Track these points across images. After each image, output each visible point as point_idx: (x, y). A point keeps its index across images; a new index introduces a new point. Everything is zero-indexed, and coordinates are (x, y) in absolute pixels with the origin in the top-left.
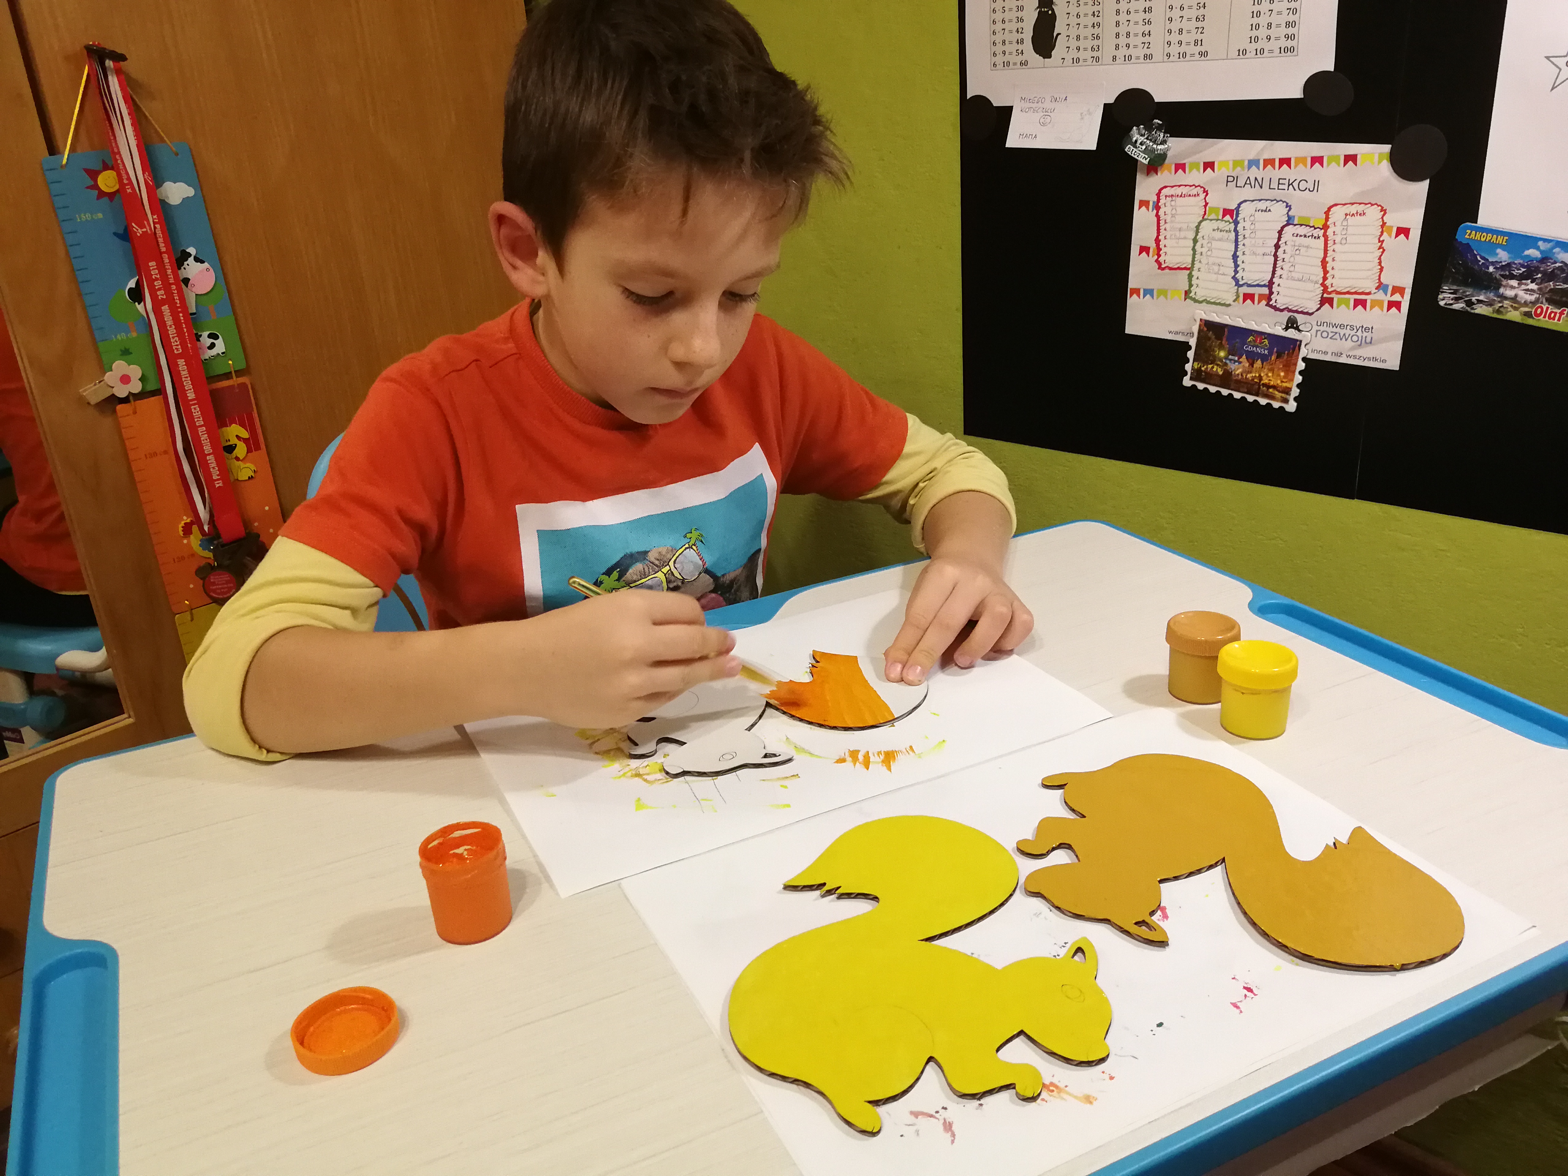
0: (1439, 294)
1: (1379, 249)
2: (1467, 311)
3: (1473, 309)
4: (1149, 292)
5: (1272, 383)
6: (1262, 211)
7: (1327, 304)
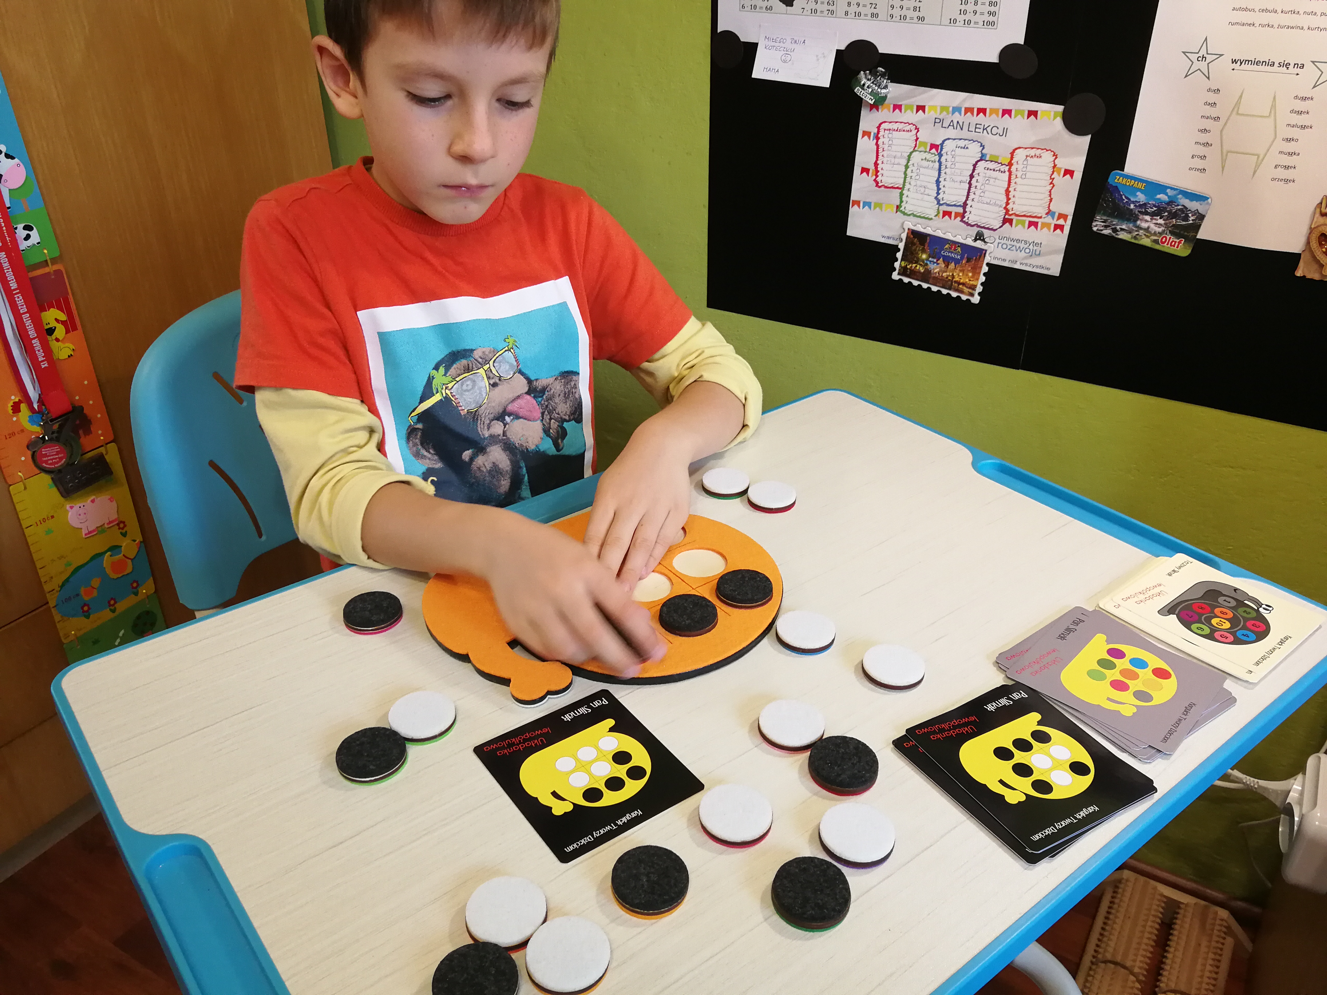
0: (1092, 222)
1: (1050, 184)
2: (1113, 237)
3: (1117, 234)
4: (868, 204)
5: (962, 281)
6: (961, 148)
7: (1008, 223)
